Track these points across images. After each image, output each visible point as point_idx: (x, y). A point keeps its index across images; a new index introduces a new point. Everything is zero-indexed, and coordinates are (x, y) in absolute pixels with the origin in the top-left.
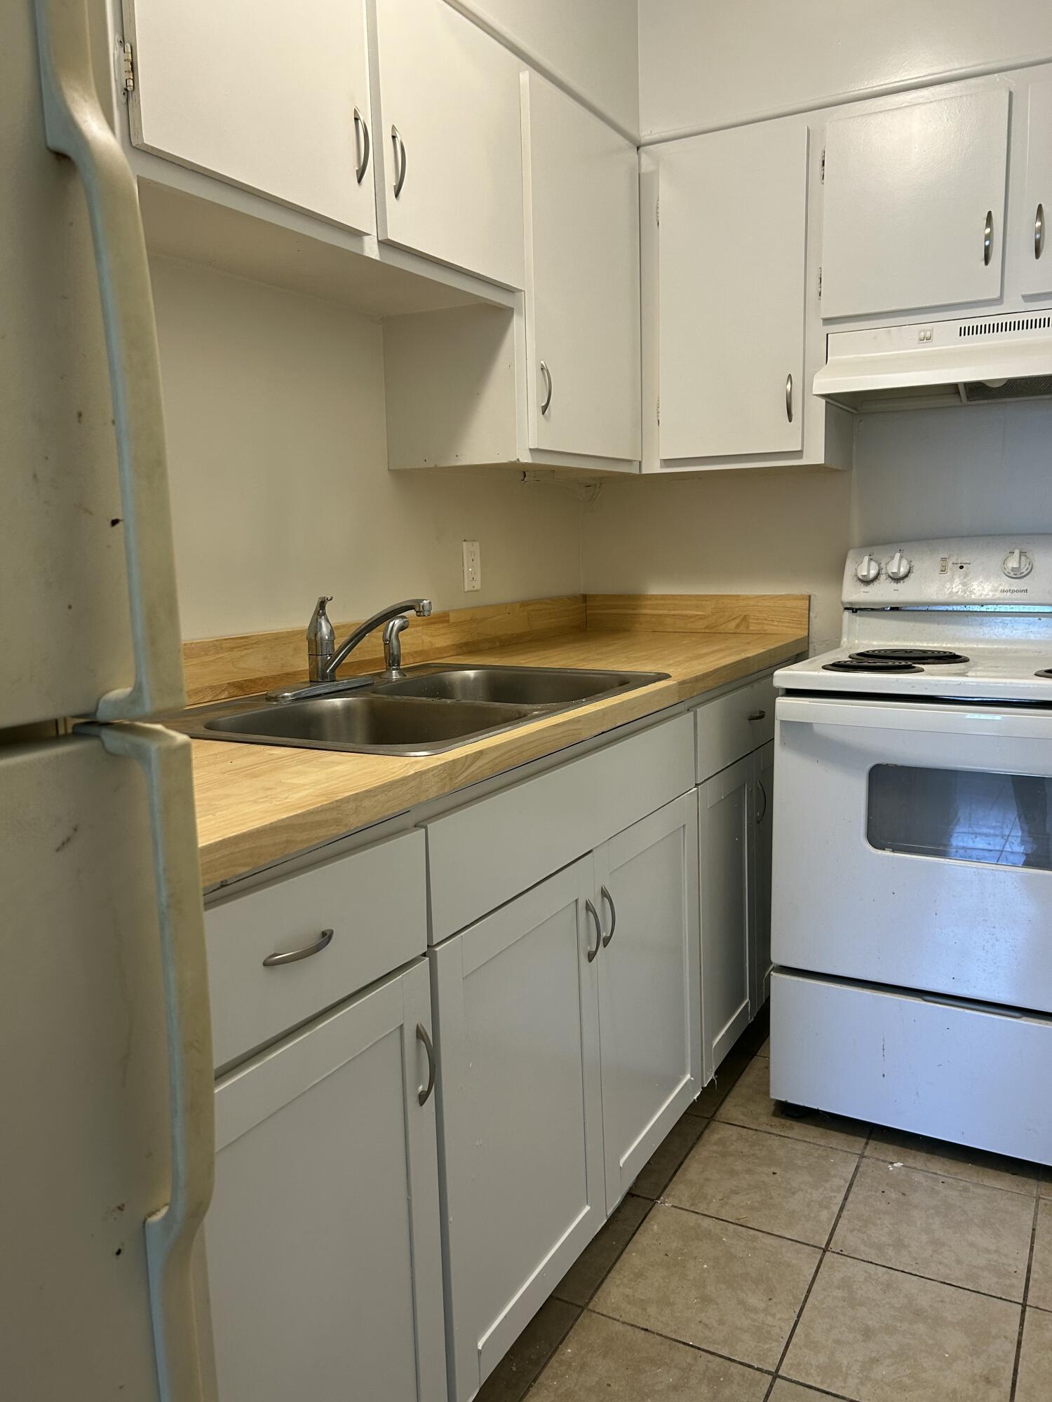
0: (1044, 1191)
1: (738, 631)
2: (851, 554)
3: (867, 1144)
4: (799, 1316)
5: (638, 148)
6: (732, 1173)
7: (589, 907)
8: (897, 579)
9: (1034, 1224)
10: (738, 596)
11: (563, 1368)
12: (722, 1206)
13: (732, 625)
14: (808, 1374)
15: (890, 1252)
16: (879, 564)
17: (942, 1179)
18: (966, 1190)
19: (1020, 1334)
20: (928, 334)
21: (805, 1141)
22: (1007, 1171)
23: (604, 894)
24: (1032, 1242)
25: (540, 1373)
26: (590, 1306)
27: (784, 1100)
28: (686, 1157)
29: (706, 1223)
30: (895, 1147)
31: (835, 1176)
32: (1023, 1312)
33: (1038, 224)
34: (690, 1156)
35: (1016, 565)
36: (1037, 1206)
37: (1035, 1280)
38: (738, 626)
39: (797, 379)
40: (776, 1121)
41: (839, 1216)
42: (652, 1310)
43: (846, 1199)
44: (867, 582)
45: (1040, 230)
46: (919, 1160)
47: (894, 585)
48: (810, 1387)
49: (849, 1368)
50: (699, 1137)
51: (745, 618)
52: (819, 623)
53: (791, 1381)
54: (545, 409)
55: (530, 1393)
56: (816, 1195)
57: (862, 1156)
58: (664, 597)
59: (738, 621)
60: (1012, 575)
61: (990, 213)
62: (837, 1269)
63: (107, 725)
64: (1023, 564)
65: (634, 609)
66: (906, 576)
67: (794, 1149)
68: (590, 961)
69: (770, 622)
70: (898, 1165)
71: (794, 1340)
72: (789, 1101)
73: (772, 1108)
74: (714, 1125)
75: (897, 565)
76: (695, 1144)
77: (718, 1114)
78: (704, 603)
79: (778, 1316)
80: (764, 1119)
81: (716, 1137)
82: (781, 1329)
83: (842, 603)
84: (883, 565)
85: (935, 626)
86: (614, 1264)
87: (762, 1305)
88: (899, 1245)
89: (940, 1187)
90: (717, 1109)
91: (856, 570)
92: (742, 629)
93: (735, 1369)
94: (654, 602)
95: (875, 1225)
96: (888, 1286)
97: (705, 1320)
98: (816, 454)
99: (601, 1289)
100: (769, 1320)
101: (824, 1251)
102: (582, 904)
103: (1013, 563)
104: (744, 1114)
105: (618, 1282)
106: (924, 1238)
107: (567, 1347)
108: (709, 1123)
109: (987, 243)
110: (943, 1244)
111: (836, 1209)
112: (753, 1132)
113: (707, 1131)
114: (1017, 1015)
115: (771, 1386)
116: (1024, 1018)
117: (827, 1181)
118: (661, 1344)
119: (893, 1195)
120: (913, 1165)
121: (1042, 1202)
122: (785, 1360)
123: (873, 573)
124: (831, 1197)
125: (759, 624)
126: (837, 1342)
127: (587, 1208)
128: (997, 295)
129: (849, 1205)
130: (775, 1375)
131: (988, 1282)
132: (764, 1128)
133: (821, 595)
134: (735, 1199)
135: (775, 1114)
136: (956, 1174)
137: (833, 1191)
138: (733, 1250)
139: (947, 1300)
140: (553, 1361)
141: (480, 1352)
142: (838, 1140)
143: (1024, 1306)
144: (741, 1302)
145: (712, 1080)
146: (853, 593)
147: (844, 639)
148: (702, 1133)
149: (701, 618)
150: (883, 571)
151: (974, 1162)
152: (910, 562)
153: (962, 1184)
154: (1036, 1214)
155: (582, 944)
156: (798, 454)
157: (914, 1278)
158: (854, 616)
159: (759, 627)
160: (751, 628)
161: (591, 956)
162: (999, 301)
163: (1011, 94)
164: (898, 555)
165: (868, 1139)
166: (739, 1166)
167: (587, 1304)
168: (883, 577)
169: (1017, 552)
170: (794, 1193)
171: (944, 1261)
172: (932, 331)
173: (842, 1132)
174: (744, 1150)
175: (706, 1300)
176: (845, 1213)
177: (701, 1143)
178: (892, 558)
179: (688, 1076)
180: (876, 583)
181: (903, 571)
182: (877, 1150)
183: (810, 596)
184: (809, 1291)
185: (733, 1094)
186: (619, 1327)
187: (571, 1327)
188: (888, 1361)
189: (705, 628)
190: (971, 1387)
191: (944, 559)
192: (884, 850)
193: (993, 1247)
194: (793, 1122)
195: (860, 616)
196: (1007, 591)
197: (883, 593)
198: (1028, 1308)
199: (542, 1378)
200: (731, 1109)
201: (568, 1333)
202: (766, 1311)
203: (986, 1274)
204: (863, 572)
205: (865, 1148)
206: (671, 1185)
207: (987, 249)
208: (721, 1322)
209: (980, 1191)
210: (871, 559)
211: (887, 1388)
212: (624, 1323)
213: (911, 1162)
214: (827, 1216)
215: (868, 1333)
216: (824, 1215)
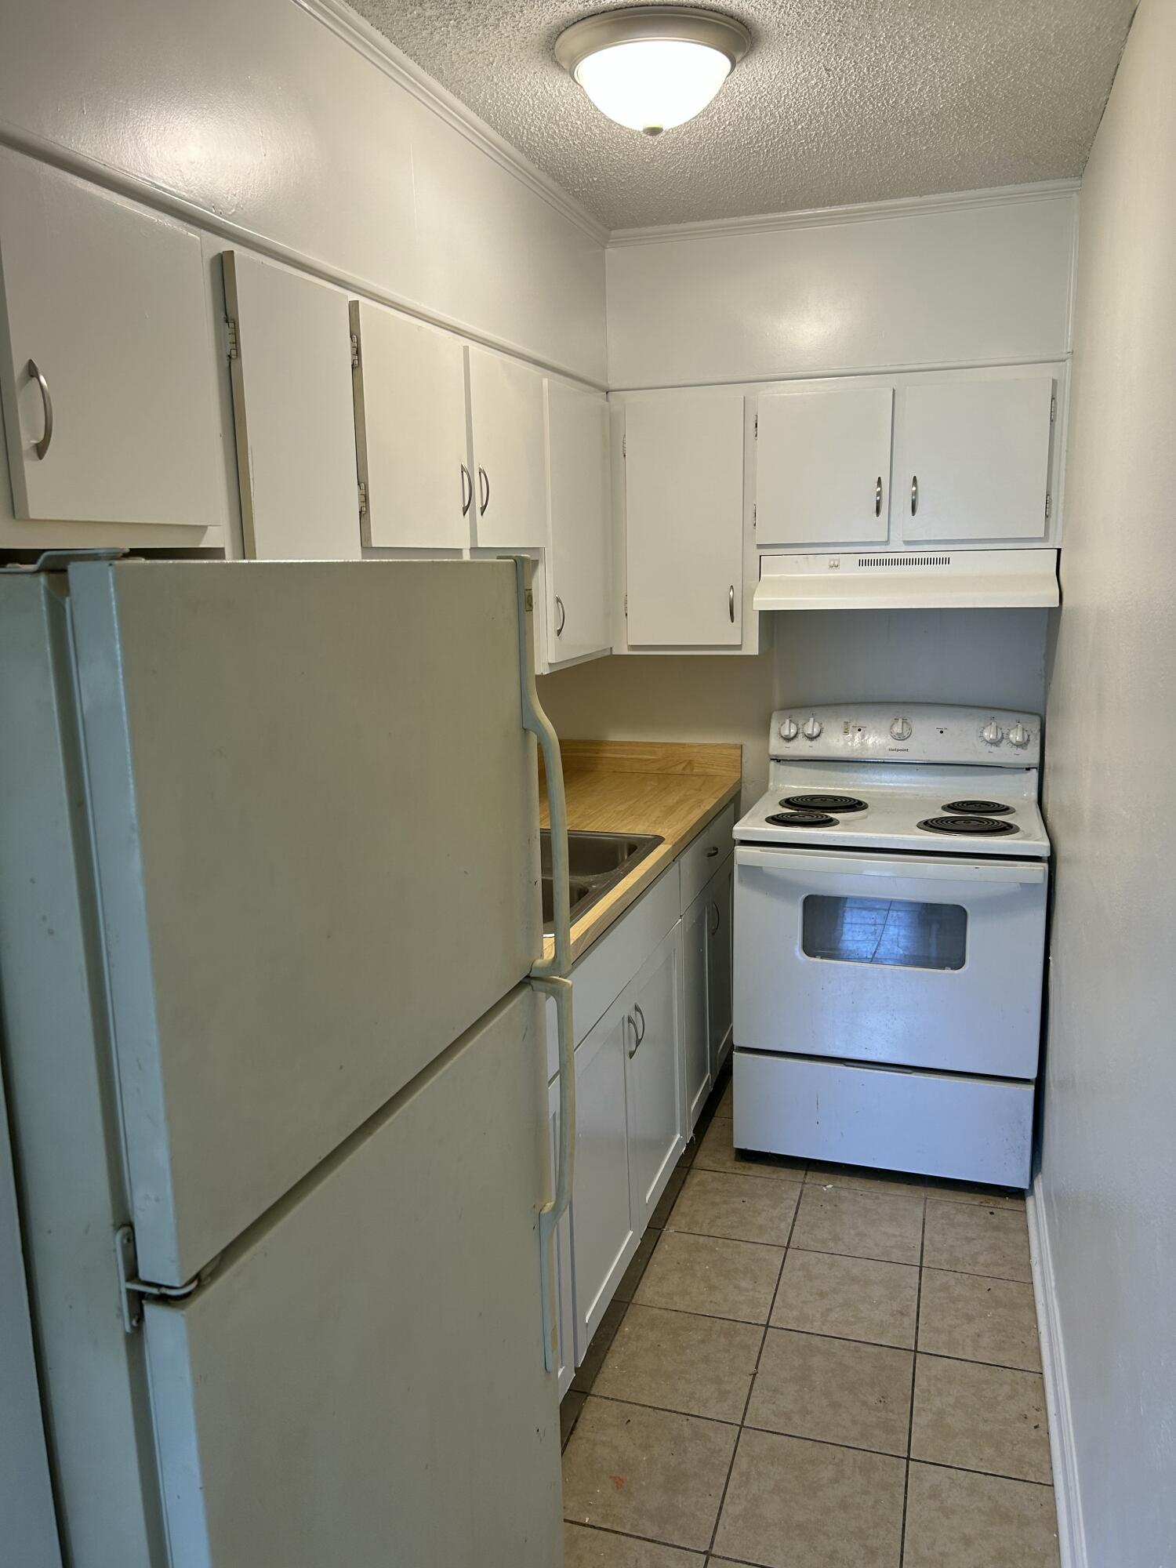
0: (929, 1193)
1: (685, 773)
2: (775, 715)
3: (806, 1174)
4: (776, 1290)
5: (607, 393)
6: (714, 1204)
7: (630, 1020)
8: (811, 738)
9: (924, 1215)
10: (685, 744)
11: (625, 1340)
12: (711, 1228)
13: (679, 768)
14: (787, 1322)
15: (831, 1244)
16: (797, 725)
17: (861, 1193)
18: (877, 1198)
19: (920, 1284)
20: (836, 564)
21: (762, 1177)
22: (904, 1183)
23: (637, 1009)
24: (924, 1227)
25: (610, 1345)
26: (634, 1301)
27: (743, 1148)
28: (677, 1197)
29: (702, 1239)
30: (826, 1175)
31: (787, 1198)
32: (921, 1271)
33: (914, 489)
34: (680, 1196)
35: (899, 731)
36: (925, 1204)
37: (927, 1251)
38: (684, 769)
39: (738, 587)
40: (738, 1164)
41: (793, 1225)
42: (676, 1298)
43: (796, 1213)
44: (788, 739)
45: (915, 493)
46: (844, 1181)
47: (809, 743)
48: (791, 1330)
49: (813, 1316)
50: (684, 1182)
51: (690, 762)
52: (750, 767)
53: (777, 1328)
54: (559, 632)
55: (607, 1357)
56: (775, 1213)
57: (804, 1183)
58: (622, 744)
59: (684, 765)
60: (897, 737)
61: (879, 478)
62: (796, 1259)
63: (535, 978)
64: (905, 730)
65: (597, 753)
66: (818, 736)
67: (755, 1183)
68: (631, 1057)
69: (711, 766)
70: (830, 1186)
71: (775, 1305)
72: (748, 1149)
73: (733, 1156)
74: (693, 1172)
75: (811, 728)
76: (682, 1187)
77: (694, 1164)
78: (656, 749)
79: (763, 1291)
80: (729, 1164)
81: (696, 1181)
82: (766, 1299)
83: (769, 755)
84: (800, 726)
85: (840, 773)
86: (643, 1273)
87: (751, 1287)
88: (836, 1238)
89: (859, 1198)
90: (693, 1161)
91: (780, 729)
92: (687, 771)
93: (739, 1326)
94: (613, 748)
95: (819, 1227)
96: (832, 1265)
97: (714, 1300)
98: (752, 648)
99: (638, 1290)
100: (757, 1295)
101: (787, 1249)
102: (626, 1020)
103: (897, 729)
104: (714, 1162)
105: (649, 1284)
106: (852, 1232)
107: (625, 1328)
108: (688, 1171)
109: (878, 498)
110: (866, 1235)
111: (790, 1221)
112: (724, 1174)
113: (688, 1177)
114: (910, 1071)
115: (765, 1333)
116: (915, 1073)
117: (782, 1203)
118: (688, 1317)
119: (828, 1207)
120: (840, 1186)
121: (928, 1201)
122: (772, 1317)
123: (793, 731)
124: (785, 1213)
125: (702, 767)
126: (804, 1302)
127: (631, 1232)
128: (885, 539)
129: (799, 1217)
130: (767, 1326)
131: (896, 1255)
132: (730, 1170)
133: (751, 746)
134: (719, 1222)
135: (736, 1160)
136: (870, 1188)
137: (786, 1209)
138: (724, 1256)
139: (871, 1269)
140: (617, 1337)
141: (587, 1324)
142: (784, 1173)
143: (921, 1267)
144: (736, 1287)
145: (692, 1138)
146: (776, 746)
147: (771, 784)
148: (685, 1178)
149: (654, 761)
150: (801, 731)
151: (881, 1179)
152: (820, 725)
153: (875, 1194)
154: (925, 1209)
155: (627, 1046)
156: (739, 647)
157: (849, 1258)
158: (778, 765)
159: (701, 770)
160: (695, 770)
161: (631, 1055)
162: (887, 543)
163: (894, 390)
164: (812, 719)
165: (807, 1170)
166: (718, 1199)
167: (631, 1300)
168: (800, 736)
169: (900, 721)
170: (759, 1213)
171: (867, 1245)
172: (839, 560)
173: (786, 1167)
174: (719, 1188)
175: (712, 1288)
176: (796, 1223)
177: (686, 1185)
178: (808, 721)
179: (678, 1136)
180: (795, 740)
181: (816, 731)
182: (813, 1177)
183: (742, 746)
184: (780, 1274)
185: (701, 1148)
186: (656, 1311)
187: (624, 1316)
188: (838, 1309)
189: (658, 769)
190: (892, 1318)
191: (846, 723)
192: (815, 957)
193: (897, 1233)
194: (751, 1164)
195: (783, 764)
196: (893, 750)
197: (801, 748)
198: (923, 1269)
199: (612, 1348)
200: (702, 1159)
201: (622, 1320)
202: (754, 1290)
203: (894, 1250)
204: (786, 733)
205: (805, 1177)
206: (670, 1218)
207: (878, 503)
208: (726, 1300)
209: (888, 1198)
210: (790, 721)
211: (839, 1325)
212: (659, 1308)
213: (838, 1184)
214: (785, 1226)
215: (822, 1295)
216: (783, 1225)
